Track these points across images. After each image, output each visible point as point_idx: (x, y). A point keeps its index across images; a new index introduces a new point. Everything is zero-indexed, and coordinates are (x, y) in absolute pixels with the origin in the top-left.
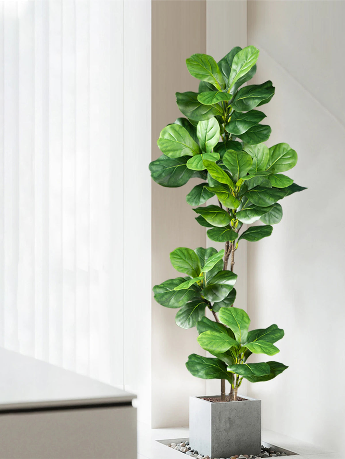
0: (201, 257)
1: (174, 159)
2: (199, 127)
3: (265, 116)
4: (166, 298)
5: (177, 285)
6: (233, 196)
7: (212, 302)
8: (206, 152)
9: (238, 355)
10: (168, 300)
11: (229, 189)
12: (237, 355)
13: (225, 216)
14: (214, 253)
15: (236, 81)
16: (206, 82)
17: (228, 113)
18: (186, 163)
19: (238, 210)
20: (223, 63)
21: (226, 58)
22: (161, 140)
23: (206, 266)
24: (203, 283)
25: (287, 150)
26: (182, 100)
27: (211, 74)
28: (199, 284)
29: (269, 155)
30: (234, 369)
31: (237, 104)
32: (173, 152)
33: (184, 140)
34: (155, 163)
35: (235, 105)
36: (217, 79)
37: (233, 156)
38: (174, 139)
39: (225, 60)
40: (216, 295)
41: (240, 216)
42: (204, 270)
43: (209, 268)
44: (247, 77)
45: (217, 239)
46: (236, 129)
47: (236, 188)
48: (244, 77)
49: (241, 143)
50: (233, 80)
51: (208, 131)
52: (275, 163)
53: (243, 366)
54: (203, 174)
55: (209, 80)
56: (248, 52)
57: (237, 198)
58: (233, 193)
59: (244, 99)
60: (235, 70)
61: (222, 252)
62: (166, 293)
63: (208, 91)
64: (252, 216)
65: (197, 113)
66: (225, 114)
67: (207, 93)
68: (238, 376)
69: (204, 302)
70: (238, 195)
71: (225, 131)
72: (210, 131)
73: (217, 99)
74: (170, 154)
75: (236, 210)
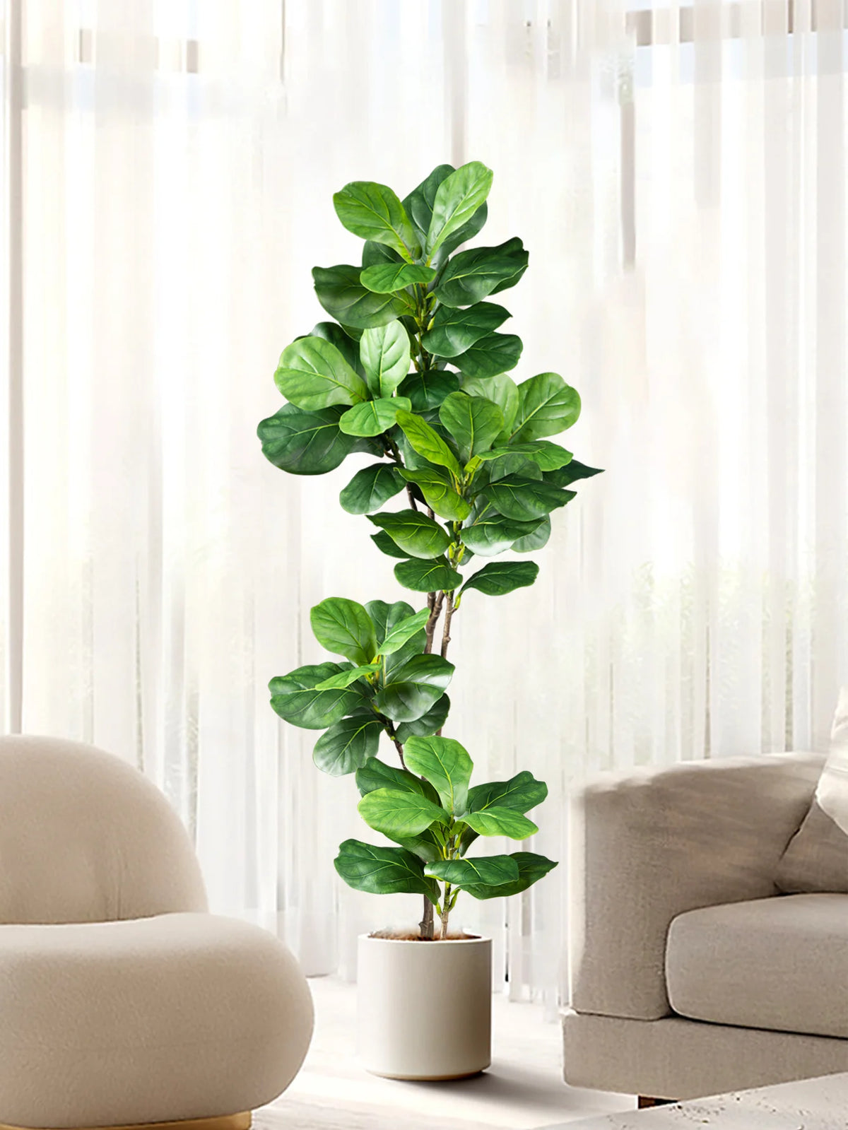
0: (377, 622)
1: (311, 413)
2: (364, 342)
3: (509, 315)
4: (297, 707)
5: (322, 679)
6: (456, 493)
7: (396, 721)
8: (380, 396)
9: (448, 841)
10: (300, 712)
11: (450, 479)
12: (445, 840)
13: (437, 535)
14: (407, 614)
15: (442, 241)
16: (378, 243)
17: (428, 310)
18: (338, 420)
19: (466, 524)
20: (415, 202)
21: (420, 190)
22: (284, 372)
23: (387, 642)
24: (379, 677)
25: (557, 388)
26: (327, 284)
27: (389, 225)
28: (370, 680)
29: (519, 400)
30: (440, 870)
31: (447, 291)
32: (309, 398)
33: (333, 371)
34: (271, 423)
35: (442, 292)
36: (402, 236)
37: (461, 405)
38: (311, 370)
39: (417, 193)
40: (407, 708)
41: (469, 538)
42: (382, 651)
43: (394, 647)
44: (468, 231)
45: (416, 585)
46: (444, 345)
47: (464, 475)
48: (461, 230)
49: (458, 376)
50: (437, 238)
51: (384, 350)
52: (532, 417)
53: (459, 864)
54: (376, 445)
55: (385, 237)
56: (469, 176)
57: (466, 497)
58: (457, 486)
59: (461, 278)
60: (440, 217)
61: (424, 613)
62: (297, 696)
63: (382, 263)
64: (495, 540)
65: (360, 310)
66: (421, 312)
67: (381, 268)
68: (448, 887)
69: (379, 719)
70: (468, 491)
71: (422, 349)
72: (389, 348)
73: (404, 280)
74: (303, 403)
75: (461, 525)
